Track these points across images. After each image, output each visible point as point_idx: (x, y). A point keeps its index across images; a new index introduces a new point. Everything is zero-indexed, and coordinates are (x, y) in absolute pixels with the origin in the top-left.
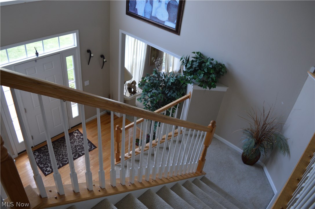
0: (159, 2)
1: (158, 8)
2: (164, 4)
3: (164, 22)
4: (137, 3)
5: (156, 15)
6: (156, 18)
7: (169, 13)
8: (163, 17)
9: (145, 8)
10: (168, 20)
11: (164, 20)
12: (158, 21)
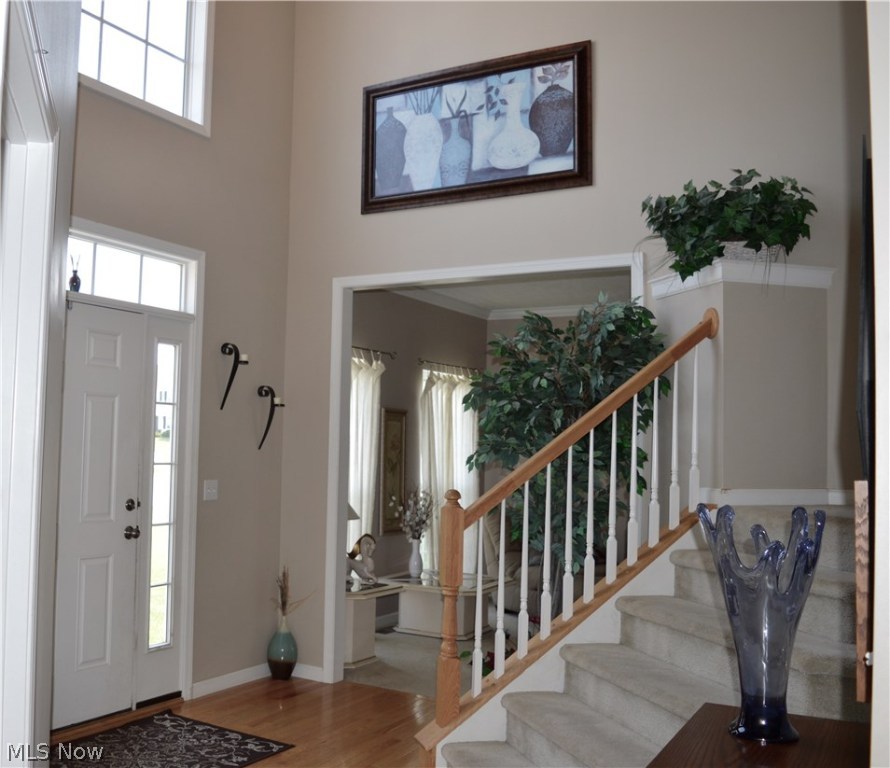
0: (496, 118)
1: (493, 138)
2: (518, 114)
3: (526, 168)
4: (407, 158)
5: (488, 161)
6: (494, 170)
7: (539, 134)
8: (518, 155)
9: (441, 157)
10: (540, 156)
11: (523, 164)
12: (499, 176)
